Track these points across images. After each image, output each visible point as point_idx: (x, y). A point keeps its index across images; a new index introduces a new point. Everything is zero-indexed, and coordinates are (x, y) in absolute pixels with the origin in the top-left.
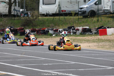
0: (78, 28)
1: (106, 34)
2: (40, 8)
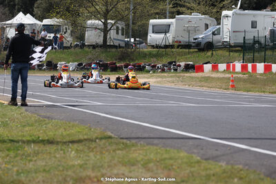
1: (203, 71)
2: (149, 37)
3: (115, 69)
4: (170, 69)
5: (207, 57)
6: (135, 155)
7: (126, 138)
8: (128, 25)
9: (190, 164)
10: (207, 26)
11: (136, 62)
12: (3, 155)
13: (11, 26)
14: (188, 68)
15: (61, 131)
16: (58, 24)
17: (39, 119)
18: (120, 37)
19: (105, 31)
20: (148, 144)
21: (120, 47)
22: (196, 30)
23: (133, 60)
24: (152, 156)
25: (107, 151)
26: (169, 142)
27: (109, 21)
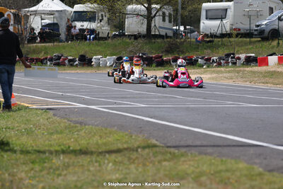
0: (240, 56)
1: (267, 64)
2: (202, 25)
3: (161, 64)
4: (227, 63)
5: (273, 47)
6: (185, 167)
7: (174, 147)
8: (176, 10)
9: (251, 177)
10: (271, 10)
11: (187, 55)
12: (27, 169)
13: (36, 13)
14: (249, 61)
15: (96, 139)
16: (92, 10)
17: (70, 125)
18: (167, 24)
19: (149, 17)
20: (200, 153)
21: (167, 36)
22: (259, 15)
23: (183, 52)
24: (205, 168)
25: (151, 162)
26: (225, 150)
27: (153, 6)
